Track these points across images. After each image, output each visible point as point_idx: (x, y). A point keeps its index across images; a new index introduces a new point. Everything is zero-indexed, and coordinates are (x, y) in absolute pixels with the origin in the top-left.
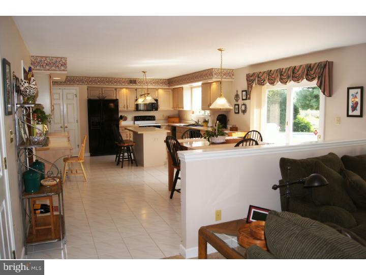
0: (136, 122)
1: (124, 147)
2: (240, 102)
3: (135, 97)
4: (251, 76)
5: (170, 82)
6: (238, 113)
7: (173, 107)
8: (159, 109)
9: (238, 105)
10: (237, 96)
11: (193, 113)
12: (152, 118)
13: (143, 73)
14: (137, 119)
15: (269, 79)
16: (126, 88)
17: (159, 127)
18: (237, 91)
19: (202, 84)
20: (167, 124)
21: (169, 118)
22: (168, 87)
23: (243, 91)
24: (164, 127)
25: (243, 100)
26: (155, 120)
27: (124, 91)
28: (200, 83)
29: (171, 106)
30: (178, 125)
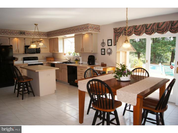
0: (25, 62)
1: (23, 83)
2: (106, 47)
3: (24, 44)
4: (118, 30)
5: (49, 34)
6: (104, 54)
7: (50, 51)
8: (41, 52)
9: (104, 49)
10: (103, 43)
11: (65, 54)
12: (36, 58)
13: (35, 25)
14: (25, 59)
15: (135, 31)
16: (17, 38)
17: (42, 64)
18: (103, 40)
19: (75, 35)
20: (47, 62)
21: (47, 58)
22: (47, 38)
23: (108, 40)
24: (45, 64)
25: (108, 45)
26: (37, 59)
27: (16, 39)
28: (73, 35)
29: (49, 50)
30: (56, 62)
